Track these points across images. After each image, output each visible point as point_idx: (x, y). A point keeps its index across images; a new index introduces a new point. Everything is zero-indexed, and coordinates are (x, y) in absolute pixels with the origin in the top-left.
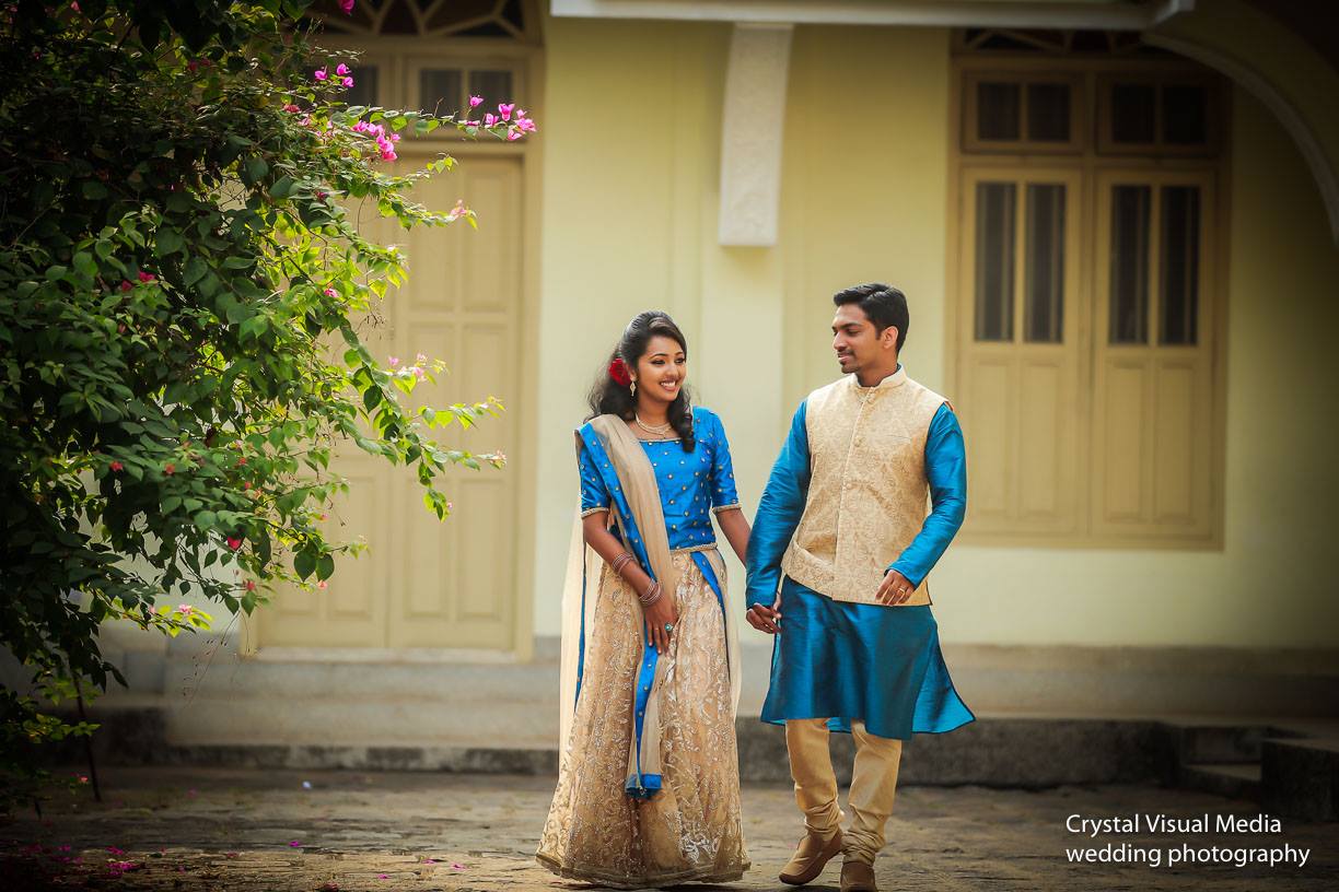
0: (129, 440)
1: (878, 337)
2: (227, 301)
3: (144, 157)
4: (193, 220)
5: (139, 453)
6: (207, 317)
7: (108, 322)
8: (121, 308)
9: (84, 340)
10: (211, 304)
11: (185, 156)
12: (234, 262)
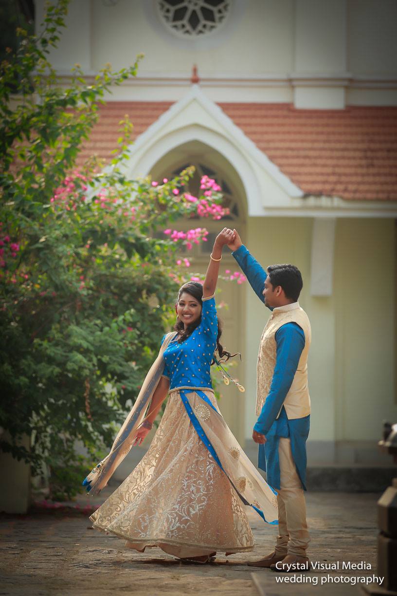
0: (125, 378)
1: (273, 291)
2: (154, 335)
3: (128, 292)
4: (142, 310)
5: (130, 382)
6: (147, 340)
7: (121, 344)
8: (123, 339)
9: (114, 349)
10: (148, 336)
11: (139, 291)
12: (156, 324)
